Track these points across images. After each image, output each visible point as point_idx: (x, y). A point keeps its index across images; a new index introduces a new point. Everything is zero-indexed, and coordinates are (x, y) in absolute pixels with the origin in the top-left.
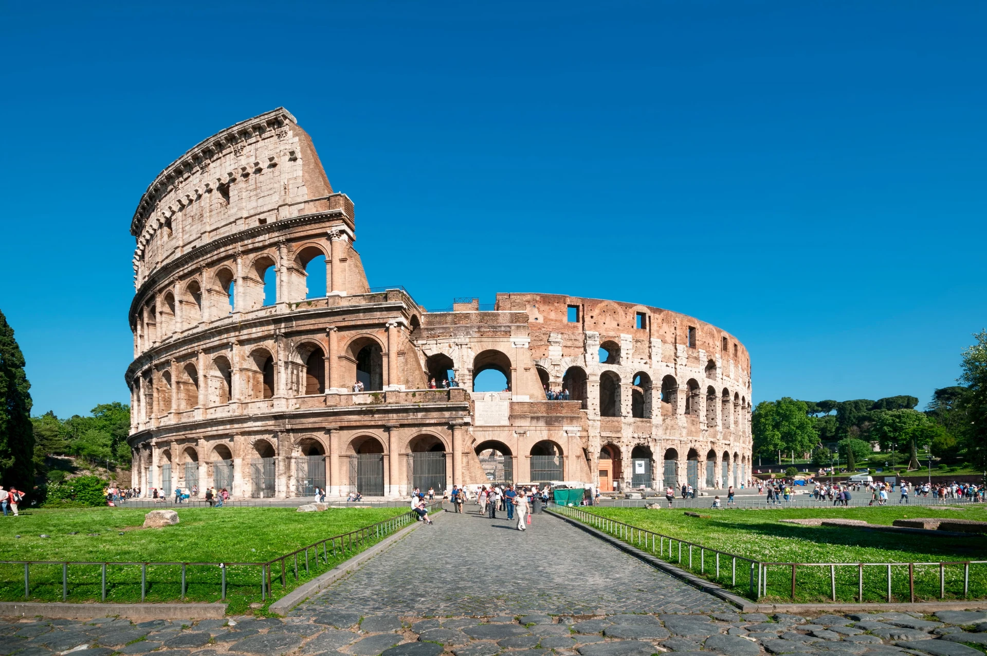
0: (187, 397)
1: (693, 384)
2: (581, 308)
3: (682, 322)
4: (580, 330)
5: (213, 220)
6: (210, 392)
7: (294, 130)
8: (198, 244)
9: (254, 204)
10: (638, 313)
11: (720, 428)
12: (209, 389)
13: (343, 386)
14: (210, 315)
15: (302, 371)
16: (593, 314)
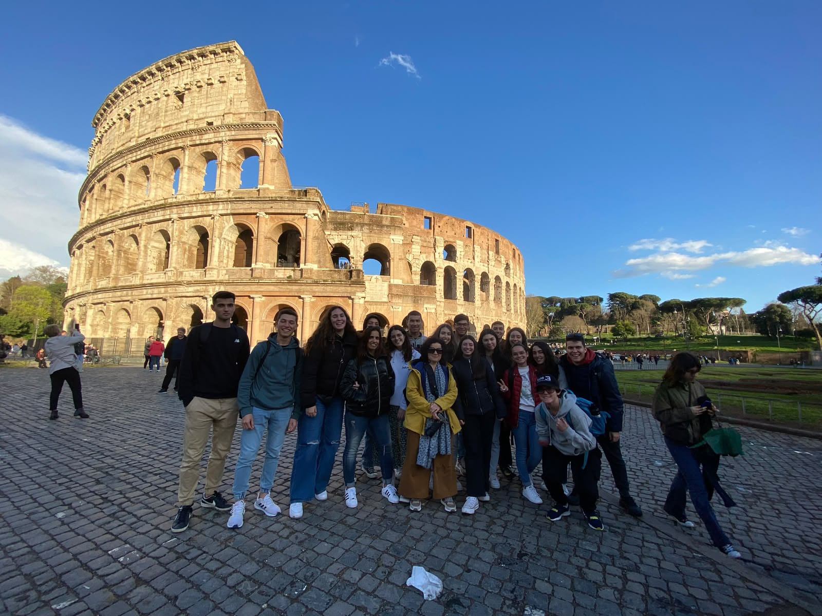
0: (126, 264)
1: (498, 279)
2: (433, 219)
3: (492, 236)
4: (432, 236)
5: (167, 119)
6: (148, 260)
7: (242, 59)
8: (151, 136)
9: (204, 110)
10: (467, 227)
11: (512, 311)
12: (148, 258)
13: (267, 262)
14: (156, 195)
15: (232, 247)
16: (439, 224)
